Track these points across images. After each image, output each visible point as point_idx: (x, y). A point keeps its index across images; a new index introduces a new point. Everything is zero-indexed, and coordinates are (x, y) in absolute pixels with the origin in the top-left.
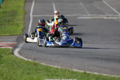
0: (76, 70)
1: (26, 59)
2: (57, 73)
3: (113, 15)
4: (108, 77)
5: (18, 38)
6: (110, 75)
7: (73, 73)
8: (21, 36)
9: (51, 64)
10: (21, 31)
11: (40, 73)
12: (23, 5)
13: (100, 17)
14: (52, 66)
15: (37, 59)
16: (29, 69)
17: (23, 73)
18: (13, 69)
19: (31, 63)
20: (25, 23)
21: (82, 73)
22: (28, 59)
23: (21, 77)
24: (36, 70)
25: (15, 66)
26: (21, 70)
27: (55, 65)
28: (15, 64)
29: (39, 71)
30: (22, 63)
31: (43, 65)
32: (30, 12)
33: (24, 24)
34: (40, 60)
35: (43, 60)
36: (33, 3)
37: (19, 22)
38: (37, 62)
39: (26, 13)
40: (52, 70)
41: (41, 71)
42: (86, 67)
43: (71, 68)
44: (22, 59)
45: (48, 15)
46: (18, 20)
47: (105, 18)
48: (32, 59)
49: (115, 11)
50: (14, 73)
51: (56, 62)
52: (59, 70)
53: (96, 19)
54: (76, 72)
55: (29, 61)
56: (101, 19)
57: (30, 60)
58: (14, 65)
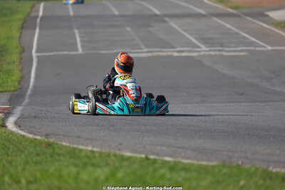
0: (128, 154)
1: (31, 136)
2: (93, 161)
3: (189, 49)
4: (193, 164)
5: (11, 97)
6: (195, 162)
7: (123, 159)
8: (16, 93)
9: (78, 144)
10: (16, 84)
11: (59, 160)
12: (18, 35)
13: (165, 54)
14: (81, 147)
15: (53, 134)
16: (38, 155)
17: (27, 162)
18: (8, 155)
19: (41, 143)
20: (22, 68)
21: (141, 158)
22: (35, 135)
23: (24, 169)
24: (51, 156)
25: (11, 150)
26: (23, 156)
27: (87, 146)
28: (11, 147)
29: (57, 157)
30: (23, 143)
31: (66, 146)
32: (32, 48)
33: (21, 71)
34: (57, 137)
35: (63, 135)
36: (37, 31)
37: (11, 67)
38: (52, 140)
39: (25, 50)
40: (83, 154)
41: (61, 158)
42: (148, 147)
43: (119, 150)
44: (23, 136)
45: (66, 53)
46: (9, 64)
47: (176, 54)
48: (41, 136)
49: (194, 41)
50: (10, 163)
51: (88, 139)
52: (97, 155)
53: (159, 57)
54: (129, 158)
55: (36, 139)
56: (167, 56)
57: (38, 137)
58: (9, 148)
